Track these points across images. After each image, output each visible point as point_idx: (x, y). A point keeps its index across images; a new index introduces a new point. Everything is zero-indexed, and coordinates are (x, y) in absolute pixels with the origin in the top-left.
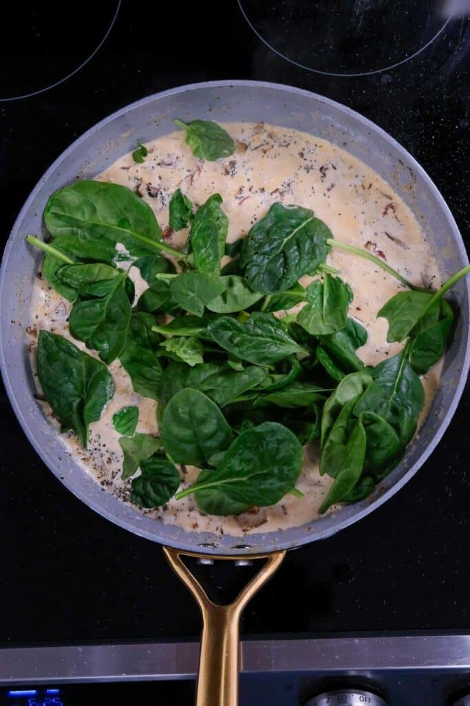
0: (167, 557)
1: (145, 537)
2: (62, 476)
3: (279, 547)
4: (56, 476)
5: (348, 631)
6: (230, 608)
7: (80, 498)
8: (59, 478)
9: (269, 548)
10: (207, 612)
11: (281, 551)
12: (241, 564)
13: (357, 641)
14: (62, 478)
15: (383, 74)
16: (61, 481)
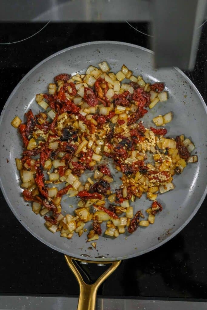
0: (66, 260)
1: (57, 250)
2: (21, 219)
3: (118, 259)
4: (18, 219)
5: (151, 297)
6: (93, 285)
7: (28, 230)
8: (19, 220)
9: (113, 259)
10: (82, 287)
11: (119, 261)
12: (100, 265)
13: (154, 301)
14: (21, 221)
16: (20, 222)
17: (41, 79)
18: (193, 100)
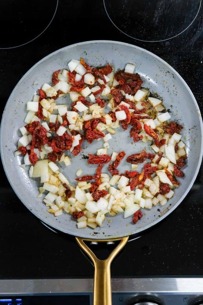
0: (78, 242)
1: (68, 233)
2: (31, 209)
3: (126, 234)
6: (106, 261)
9: (121, 236)
10: (96, 263)
11: (127, 236)
12: (110, 243)
13: (151, 279)
15: (166, 41)
16: (31, 211)
17: (35, 83)
18: (176, 89)
